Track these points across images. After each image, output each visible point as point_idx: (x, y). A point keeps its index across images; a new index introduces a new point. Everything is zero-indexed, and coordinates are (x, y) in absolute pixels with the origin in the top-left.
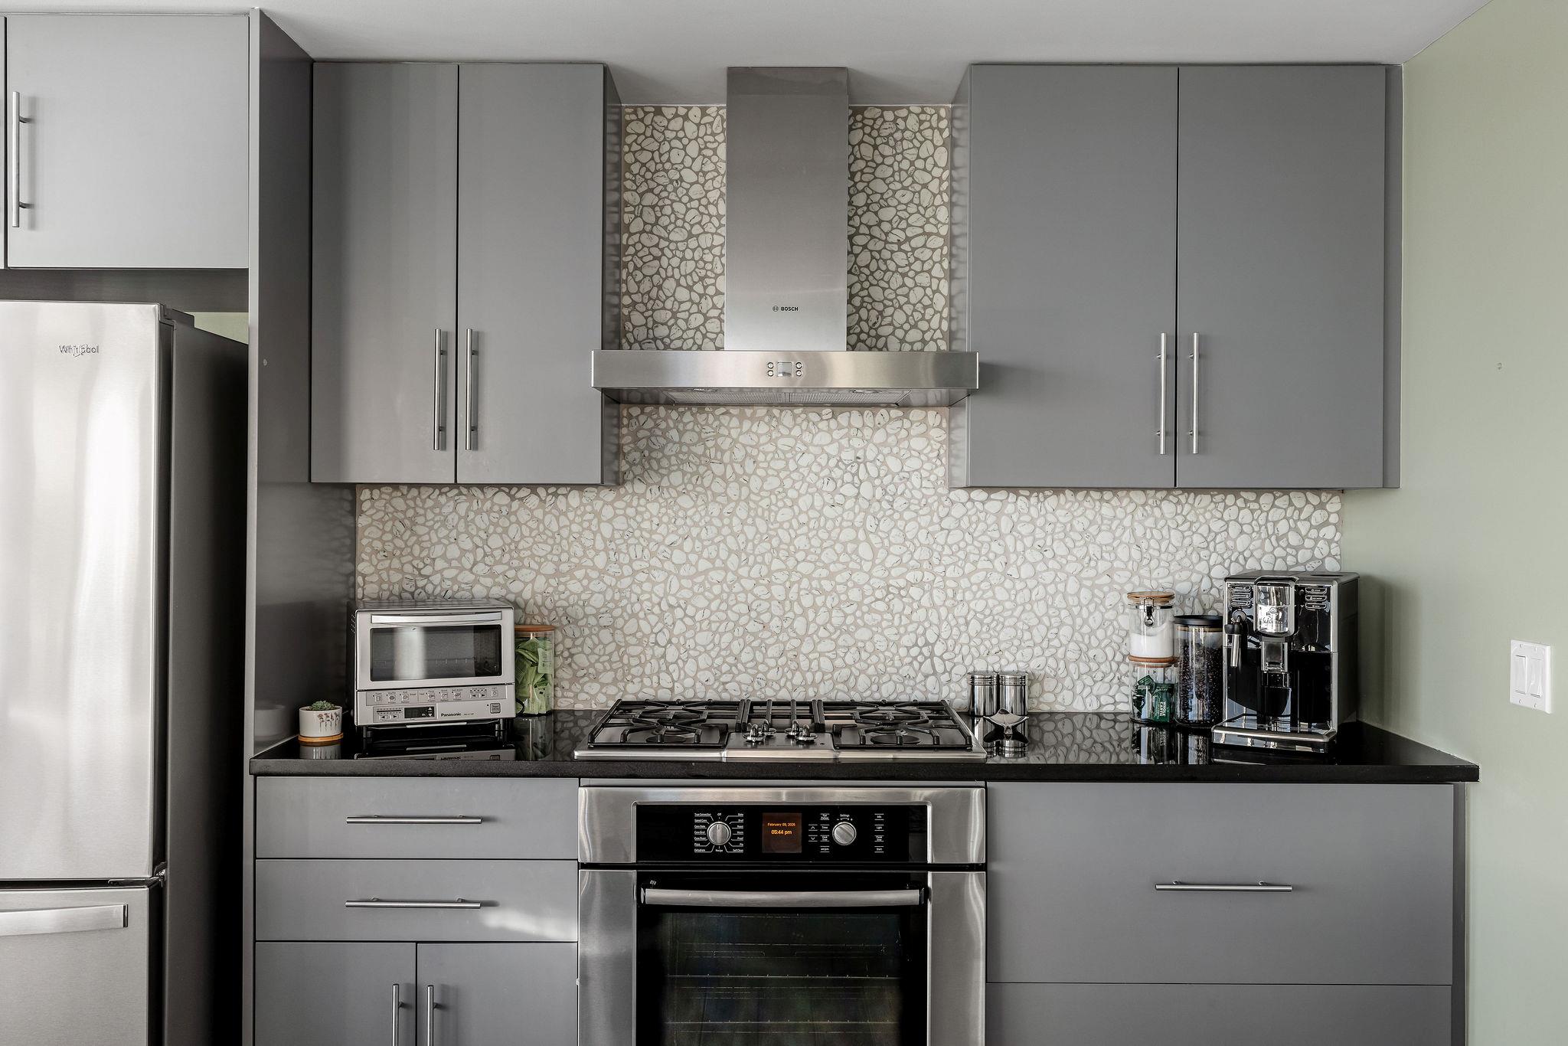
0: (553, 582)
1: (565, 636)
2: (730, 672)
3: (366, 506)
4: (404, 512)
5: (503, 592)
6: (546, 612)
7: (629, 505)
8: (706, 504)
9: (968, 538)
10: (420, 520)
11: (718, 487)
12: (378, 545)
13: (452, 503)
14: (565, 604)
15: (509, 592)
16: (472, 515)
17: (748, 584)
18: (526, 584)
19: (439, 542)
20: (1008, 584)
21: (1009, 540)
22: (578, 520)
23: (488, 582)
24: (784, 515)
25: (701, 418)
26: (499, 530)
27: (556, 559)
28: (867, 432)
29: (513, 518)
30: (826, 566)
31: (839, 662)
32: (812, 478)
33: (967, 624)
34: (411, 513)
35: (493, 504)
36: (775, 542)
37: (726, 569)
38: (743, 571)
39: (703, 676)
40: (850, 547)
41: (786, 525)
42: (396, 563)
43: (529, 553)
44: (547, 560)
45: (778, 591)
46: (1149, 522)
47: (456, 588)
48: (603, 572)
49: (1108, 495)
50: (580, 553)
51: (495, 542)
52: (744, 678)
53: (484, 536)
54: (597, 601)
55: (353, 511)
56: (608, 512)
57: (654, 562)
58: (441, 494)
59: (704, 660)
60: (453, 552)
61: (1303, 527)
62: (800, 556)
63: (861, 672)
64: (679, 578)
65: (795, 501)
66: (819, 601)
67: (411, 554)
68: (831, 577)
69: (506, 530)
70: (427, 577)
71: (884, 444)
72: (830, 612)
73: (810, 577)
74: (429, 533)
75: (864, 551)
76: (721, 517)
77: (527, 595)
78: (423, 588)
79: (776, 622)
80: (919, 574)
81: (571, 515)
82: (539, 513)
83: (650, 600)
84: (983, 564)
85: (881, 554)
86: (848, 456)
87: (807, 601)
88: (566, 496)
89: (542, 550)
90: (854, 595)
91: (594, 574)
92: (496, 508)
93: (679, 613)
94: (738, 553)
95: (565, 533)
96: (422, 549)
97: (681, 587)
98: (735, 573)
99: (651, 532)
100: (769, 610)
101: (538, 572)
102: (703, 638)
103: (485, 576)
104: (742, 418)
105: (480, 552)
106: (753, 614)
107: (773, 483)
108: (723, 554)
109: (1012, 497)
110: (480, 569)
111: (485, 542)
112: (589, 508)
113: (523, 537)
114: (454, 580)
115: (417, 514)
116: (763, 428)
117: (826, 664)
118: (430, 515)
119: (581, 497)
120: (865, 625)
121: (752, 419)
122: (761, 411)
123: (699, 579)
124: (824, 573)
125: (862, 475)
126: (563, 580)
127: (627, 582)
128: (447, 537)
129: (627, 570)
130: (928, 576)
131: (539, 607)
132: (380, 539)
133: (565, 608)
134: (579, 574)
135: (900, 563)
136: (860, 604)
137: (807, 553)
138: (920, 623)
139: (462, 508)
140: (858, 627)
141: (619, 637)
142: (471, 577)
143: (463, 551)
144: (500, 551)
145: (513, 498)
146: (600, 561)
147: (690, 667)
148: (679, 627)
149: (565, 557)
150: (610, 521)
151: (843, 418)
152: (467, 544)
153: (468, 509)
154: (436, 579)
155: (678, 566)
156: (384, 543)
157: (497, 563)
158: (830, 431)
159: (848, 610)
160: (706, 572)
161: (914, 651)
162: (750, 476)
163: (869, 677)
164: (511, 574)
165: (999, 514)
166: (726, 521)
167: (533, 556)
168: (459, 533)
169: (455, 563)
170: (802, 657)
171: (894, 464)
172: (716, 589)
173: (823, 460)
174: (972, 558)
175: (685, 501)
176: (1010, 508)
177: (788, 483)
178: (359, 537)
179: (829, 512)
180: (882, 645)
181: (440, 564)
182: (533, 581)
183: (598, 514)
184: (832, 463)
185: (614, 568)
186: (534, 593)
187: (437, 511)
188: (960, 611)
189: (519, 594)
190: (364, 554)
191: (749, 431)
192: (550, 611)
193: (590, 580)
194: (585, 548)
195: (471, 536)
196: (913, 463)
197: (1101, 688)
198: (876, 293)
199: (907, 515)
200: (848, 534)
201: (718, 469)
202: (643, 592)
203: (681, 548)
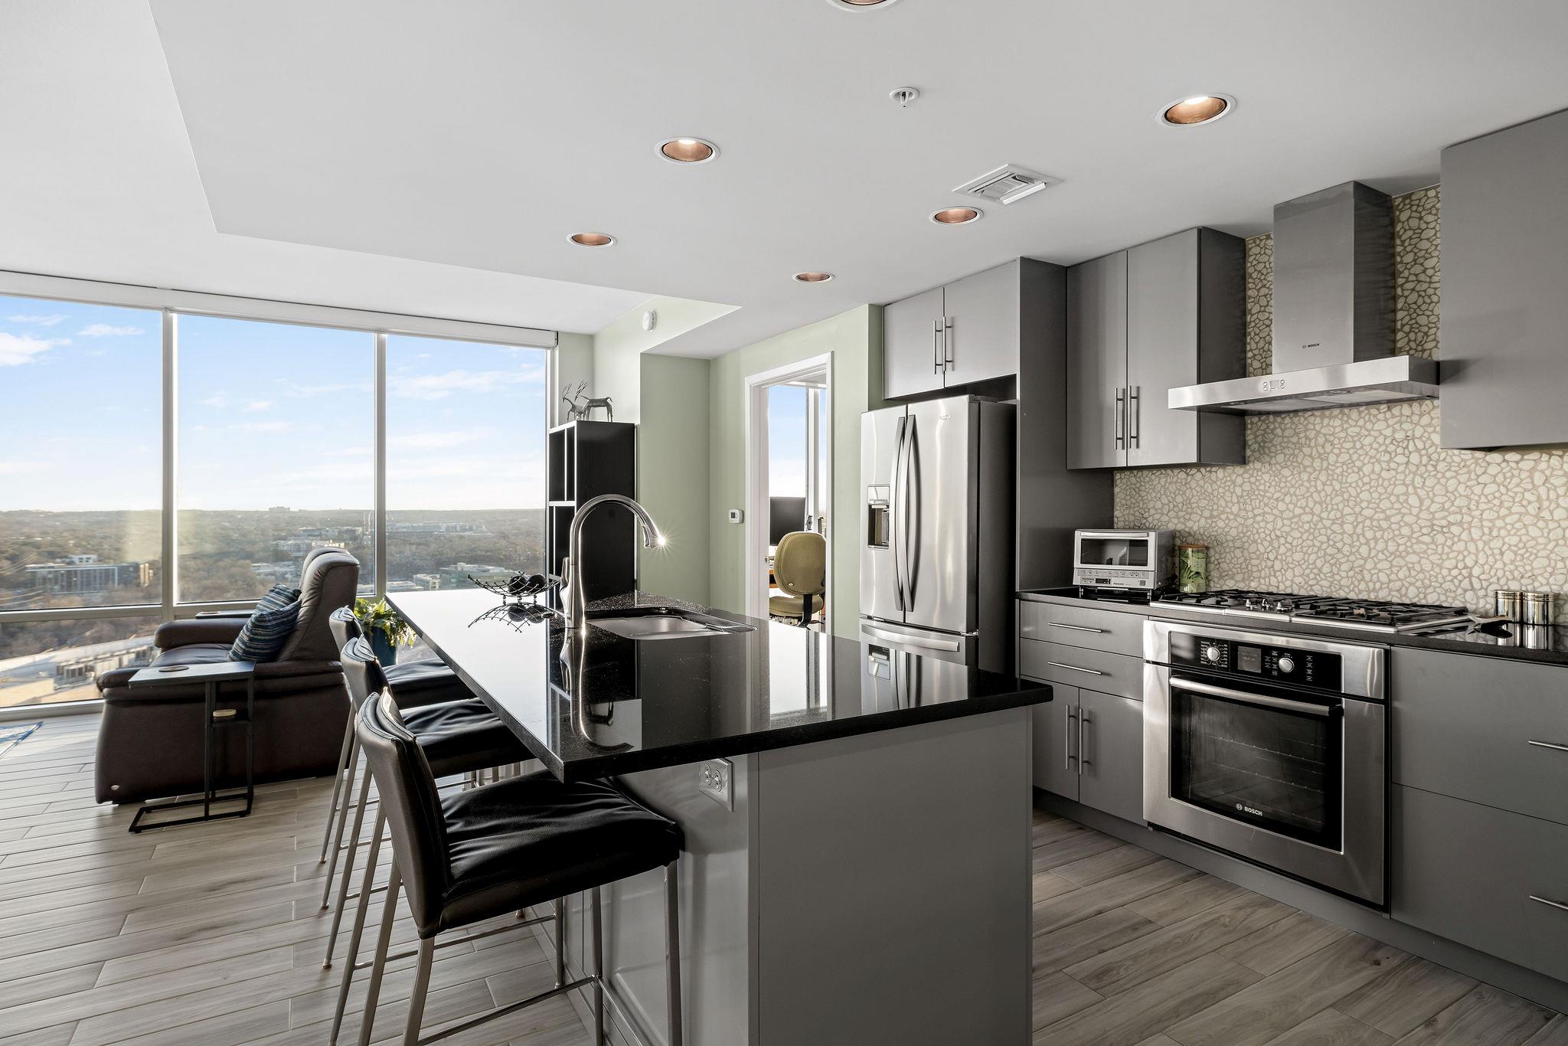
0: (1209, 521)
1: (1216, 552)
2: (1315, 579)
3: (1118, 482)
4: (1135, 484)
5: (1183, 527)
6: (1205, 538)
7: (1252, 476)
8: (1300, 473)
9: (1503, 490)
10: (1143, 488)
11: (1307, 462)
12: (1124, 502)
13: (1157, 479)
14: (1215, 534)
15: (1186, 526)
16: (1167, 484)
17: (1327, 523)
18: (1195, 522)
19: (1152, 500)
20: (1541, 524)
21: (1543, 491)
22: (1223, 485)
23: (1175, 521)
24: (1353, 478)
25: (1296, 420)
26: (1181, 492)
27: (1210, 508)
28: (1415, 418)
29: (1188, 486)
30: (1383, 512)
31: (1393, 577)
32: (1373, 452)
33: (1502, 554)
34: (1138, 485)
35: (1178, 478)
36: (1346, 496)
37: (1313, 514)
38: (1324, 515)
39: (1298, 580)
40: (1402, 498)
41: (1354, 485)
42: (1132, 511)
43: (1196, 505)
44: (1206, 509)
45: (1348, 528)
47: (1159, 524)
48: (1236, 515)
50: (1223, 504)
51: (1179, 499)
52: (1325, 583)
53: (1173, 496)
54: (1233, 532)
55: (1112, 484)
56: (1239, 480)
57: (1267, 509)
58: (1153, 474)
59: (1298, 571)
60: (1159, 505)
62: (1364, 505)
63: (1411, 584)
64: (1283, 519)
65: (1360, 469)
66: (1379, 534)
67: (1139, 506)
68: (1387, 518)
69: (1184, 493)
70: (1146, 518)
71: (1429, 425)
72: (1386, 542)
73: (1371, 519)
74: (1147, 495)
75: (1413, 500)
76: (1309, 481)
77: (1195, 528)
78: (1144, 524)
79: (1346, 548)
80: (1458, 517)
81: (1219, 483)
82: (1201, 483)
83: (1264, 532)
84: (1516, 509)
85: (1427, 503)
86: (1400, 436)
87: (1369, 534)
88: (1216, 472)
89: (1203, 503)
90: (1406, 531)
91: (1231, 517)
92: (1179, 481)
93: (1282, 540)
94: (1321, 503)
95: (1215, 493)
96: (1144, 504)
97: (1284, 525)
98: (1319, 516)
99: (1265, 491)
100: (1342, 540)
101: (1201, 516)
102: (1298, 556)
103: (1174, 518)
104: (1322, 417)
105: (1171, 505)
106: (1331, 543)
107: (1344, 457)
108: (1311, 504)
109: (1545, 457)
110: (1172, 514)
111: (1174, 499)
112: (1228, 479)
113: (1193, 496)
114: (1159, 520)
115: (1141, 486)
116: (1337, 422)
117: (1383, 577)
118: (1147, 486)
120: (1414, 552)
121: (1330, 417)
122: (1336, 412)
123: (1295, 520)
124: (1382, 516)
125: (1411, 447)
126: (1214, 520)
127: (1250, 521)
128: (1155, 497)
129: (1250, 514)
130: (1467, 518)
131: (1202, 535)
132: (1125, 499)
133: (1215, 536)
134: (1223, 517)
135: (1443, 509)
136: (1410, 538)
137: (1369, 502)
138: (1459, 552)
139: (1163, 481)
140: (1408, 553)
141: (1246, 554)
142: (1167, 519)
143: (1163, 505)
144: (1181, 504)
145: (1188, 474)
146: (1235, 509)
147: (1289, 575)
148: (1282, 550)
149: (1215, 507)
150: (1241, 486)
151: (1396, 410)
152: (1165, 501)
153: (1166, 482)
154: (1150, 519)
155: (1282, 512)
156: (1126, 501)
157: (1181, 510)
158: (1386, 420)
159: (1401, 541)
160: (1299, 515)
161: (1455, 572)
162: (1328, 454)
163: (1418, 588)
164: (1187, 517)
165: (1532, 471)
166: (1313, 483)
167: (1198, 507)
168: (1161, 495)
169: (1159, 511)
170: (1365, 572)
172: (1306, 526)
173: (1381, 440)
174: (1506, 504)
175: (1286, 472)
176: (1543, 466)
177: (1355, 457)
178: (1115, 498)
179: (1384, 474)
180: (1427, 566)
181: (1152, 511)
182: (1198, 521)
183: (1234, 482)
184: (1388, 441)
185: (1243, 513)
186: (1199, 528)
187: (1151, 483)
188: (1496, 544)
189: (1191, 528)
190: (1117, 507)
191: (1328, 425)
192: (1208, 538)
193: (1230, 520)
194: (1227, 502)
195: (1167, 496)
198: (1423, 320)
199: (1448, 475)
200: (1400, 490)
201: (1306, 450)
202: (1260, 528)
203: (1283, 500)
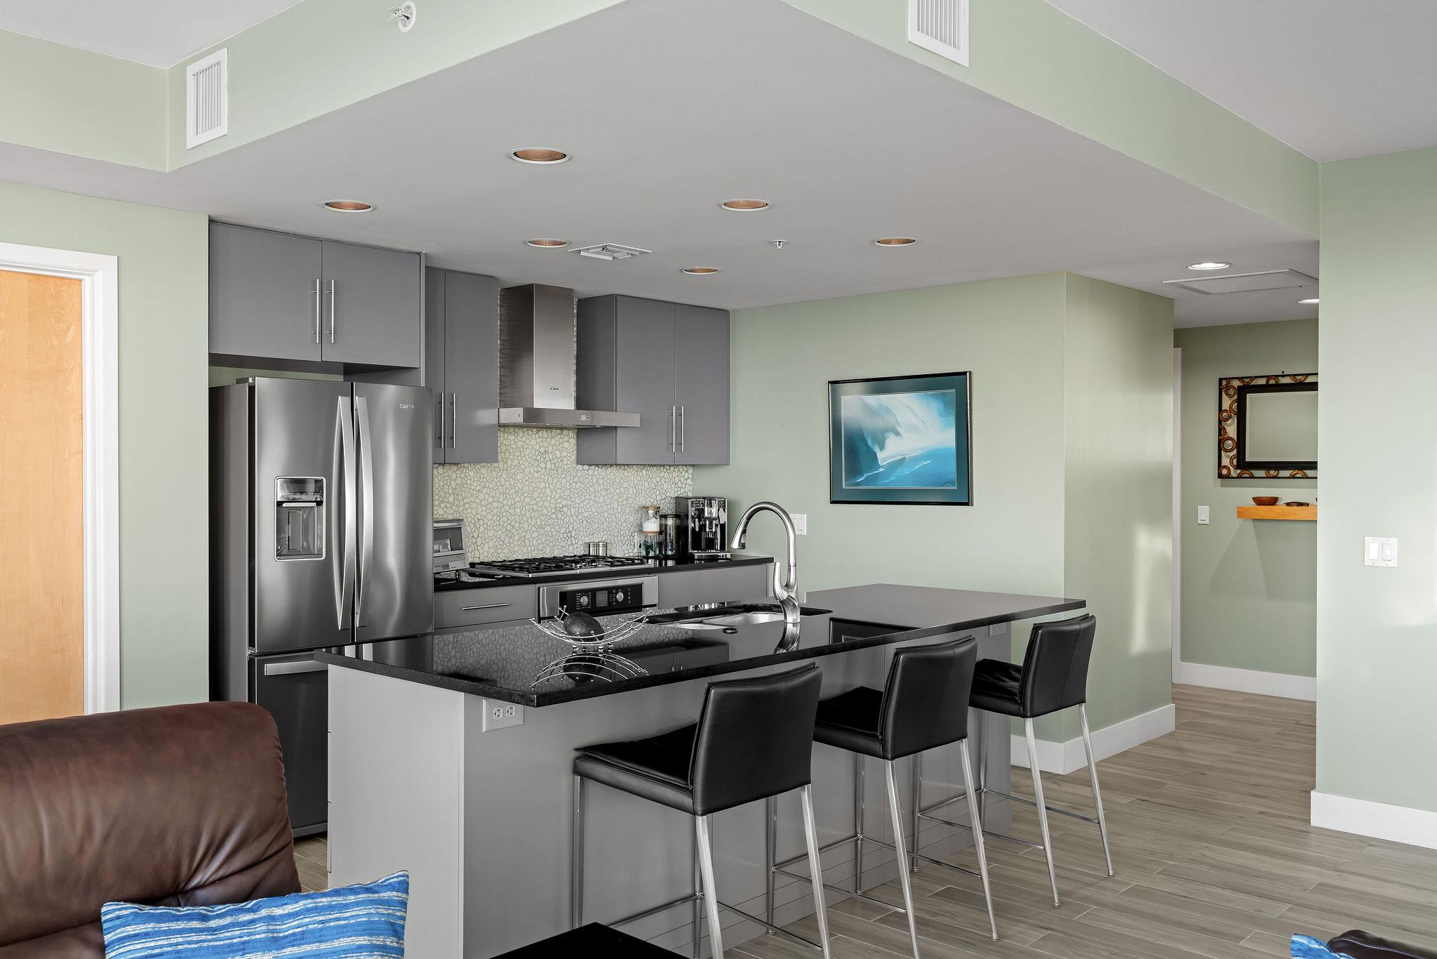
2: (501, 548)
7: (462, 472)
8: (491, 471)
9: (583, 485)
11: (496, 464)
17: (507, 508)
20: (596, 505)
21: (596, 486)
22: (442, 480)
24: (519, 477)
28: (549, 440)
30: (535, 499)
31: (539, 542)
32: (529, 460)
33: (583, 522)
36: (517, 488)
37: (499, 502)
38: (505, 502)
40: (543, 490)
41: (520, 481)
45: (518, 511)
46: (639, 478)
48: (452, 504)
49: (626, 467)
50: (443, 494)
56: (454, 476)
57: (472, 499)
59: (491, 544)
61: (682, 479)
62: (526, 495)
63: (548, 545)
64: (482, 506)
65: (523, 470)
66: (532, 514)
68: (537, 504)
71: (555, 445)
72: (536, 519)
73: (529, 504)
75: (548, 492)
76: (497, 478)
79: (517, 525)
80: (566, 502)
81: (439, 477)
83: (470, 517)
84: (588, 497)
85: (554, 493)
86: (542, 450)
87: (528, 515)
88: (437, 468)
90: (545, 512)
91: (448, 505)
93: (482, 522)
94: (503, 494)
97: (482, 510)
98: (502, 503)
99: (471, 485)
100: (515, 519)
102: (491, 533)
104: (504, 432)
106: (509, 521)
107: (516, 462)
108: (498, 495)
109: (597, 468)
112: (446, 474)
116: (512, 437)
119: (443, 469)
120: (549, 525)
121: (509, 433)
122: (511, 430)
123: (489, 506)
124: (534, 502)
125: (547, 459)
127: (462, 508)
129: (462, 503)
130: (570, 503)
134: (443, 505)
135: (560, 497)
136: (547, 515)
137: (529, 493)
138: (567, 523)
140: (546, 526)
146: (451, 499)
147: (486, 547)
148: (482, 529)
150: (455, 480)
151: (540, 433)
155: (481, 501)
158: (536, 439)
159: (543, 518)
160: (491, 503)
161: (565, 535)
162: (507, 459)
163: (550, 547)
165: (592, 475)
166: (499, 479)
170: (526, 540)
171: (558, 454)
172: (495, 511)
173: (533, 452)
174: (584, 494)
176: (596, 473)
177: (521, 462)
179: (536, 475)
180: (554, 533)
183: (450, 477)
184: (537, 453)
188: (580, 517)
191: (507, 438)
193: (447, 508)
194: (445, 493)
196: (565, 454)
197: (625, 547)
199: (563, 476)
200: (542, 485)
202: (468, 513)
203: (482, 492)
